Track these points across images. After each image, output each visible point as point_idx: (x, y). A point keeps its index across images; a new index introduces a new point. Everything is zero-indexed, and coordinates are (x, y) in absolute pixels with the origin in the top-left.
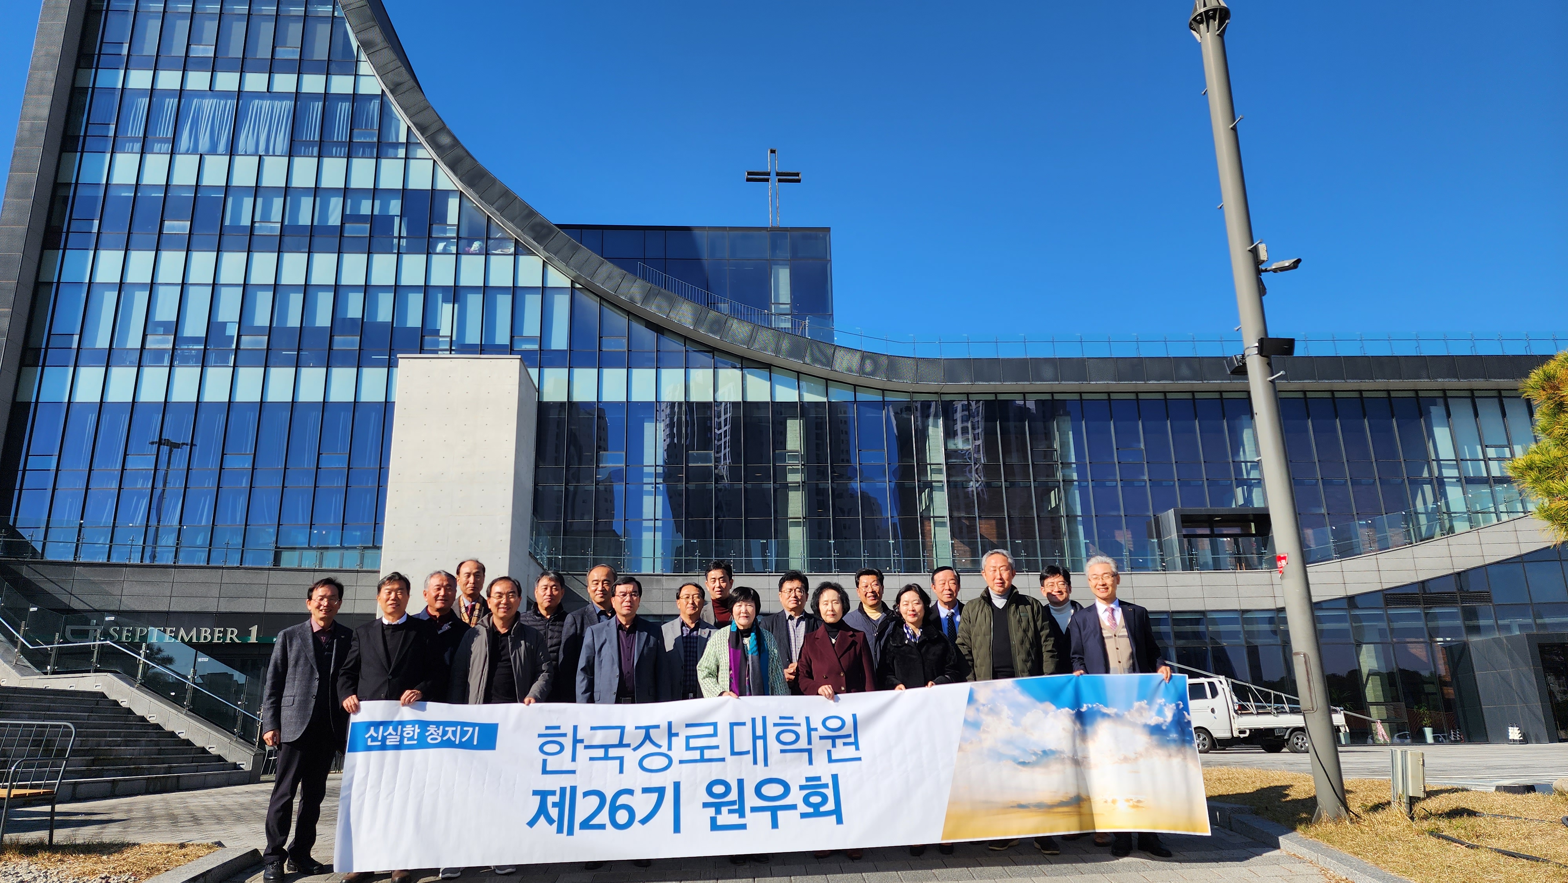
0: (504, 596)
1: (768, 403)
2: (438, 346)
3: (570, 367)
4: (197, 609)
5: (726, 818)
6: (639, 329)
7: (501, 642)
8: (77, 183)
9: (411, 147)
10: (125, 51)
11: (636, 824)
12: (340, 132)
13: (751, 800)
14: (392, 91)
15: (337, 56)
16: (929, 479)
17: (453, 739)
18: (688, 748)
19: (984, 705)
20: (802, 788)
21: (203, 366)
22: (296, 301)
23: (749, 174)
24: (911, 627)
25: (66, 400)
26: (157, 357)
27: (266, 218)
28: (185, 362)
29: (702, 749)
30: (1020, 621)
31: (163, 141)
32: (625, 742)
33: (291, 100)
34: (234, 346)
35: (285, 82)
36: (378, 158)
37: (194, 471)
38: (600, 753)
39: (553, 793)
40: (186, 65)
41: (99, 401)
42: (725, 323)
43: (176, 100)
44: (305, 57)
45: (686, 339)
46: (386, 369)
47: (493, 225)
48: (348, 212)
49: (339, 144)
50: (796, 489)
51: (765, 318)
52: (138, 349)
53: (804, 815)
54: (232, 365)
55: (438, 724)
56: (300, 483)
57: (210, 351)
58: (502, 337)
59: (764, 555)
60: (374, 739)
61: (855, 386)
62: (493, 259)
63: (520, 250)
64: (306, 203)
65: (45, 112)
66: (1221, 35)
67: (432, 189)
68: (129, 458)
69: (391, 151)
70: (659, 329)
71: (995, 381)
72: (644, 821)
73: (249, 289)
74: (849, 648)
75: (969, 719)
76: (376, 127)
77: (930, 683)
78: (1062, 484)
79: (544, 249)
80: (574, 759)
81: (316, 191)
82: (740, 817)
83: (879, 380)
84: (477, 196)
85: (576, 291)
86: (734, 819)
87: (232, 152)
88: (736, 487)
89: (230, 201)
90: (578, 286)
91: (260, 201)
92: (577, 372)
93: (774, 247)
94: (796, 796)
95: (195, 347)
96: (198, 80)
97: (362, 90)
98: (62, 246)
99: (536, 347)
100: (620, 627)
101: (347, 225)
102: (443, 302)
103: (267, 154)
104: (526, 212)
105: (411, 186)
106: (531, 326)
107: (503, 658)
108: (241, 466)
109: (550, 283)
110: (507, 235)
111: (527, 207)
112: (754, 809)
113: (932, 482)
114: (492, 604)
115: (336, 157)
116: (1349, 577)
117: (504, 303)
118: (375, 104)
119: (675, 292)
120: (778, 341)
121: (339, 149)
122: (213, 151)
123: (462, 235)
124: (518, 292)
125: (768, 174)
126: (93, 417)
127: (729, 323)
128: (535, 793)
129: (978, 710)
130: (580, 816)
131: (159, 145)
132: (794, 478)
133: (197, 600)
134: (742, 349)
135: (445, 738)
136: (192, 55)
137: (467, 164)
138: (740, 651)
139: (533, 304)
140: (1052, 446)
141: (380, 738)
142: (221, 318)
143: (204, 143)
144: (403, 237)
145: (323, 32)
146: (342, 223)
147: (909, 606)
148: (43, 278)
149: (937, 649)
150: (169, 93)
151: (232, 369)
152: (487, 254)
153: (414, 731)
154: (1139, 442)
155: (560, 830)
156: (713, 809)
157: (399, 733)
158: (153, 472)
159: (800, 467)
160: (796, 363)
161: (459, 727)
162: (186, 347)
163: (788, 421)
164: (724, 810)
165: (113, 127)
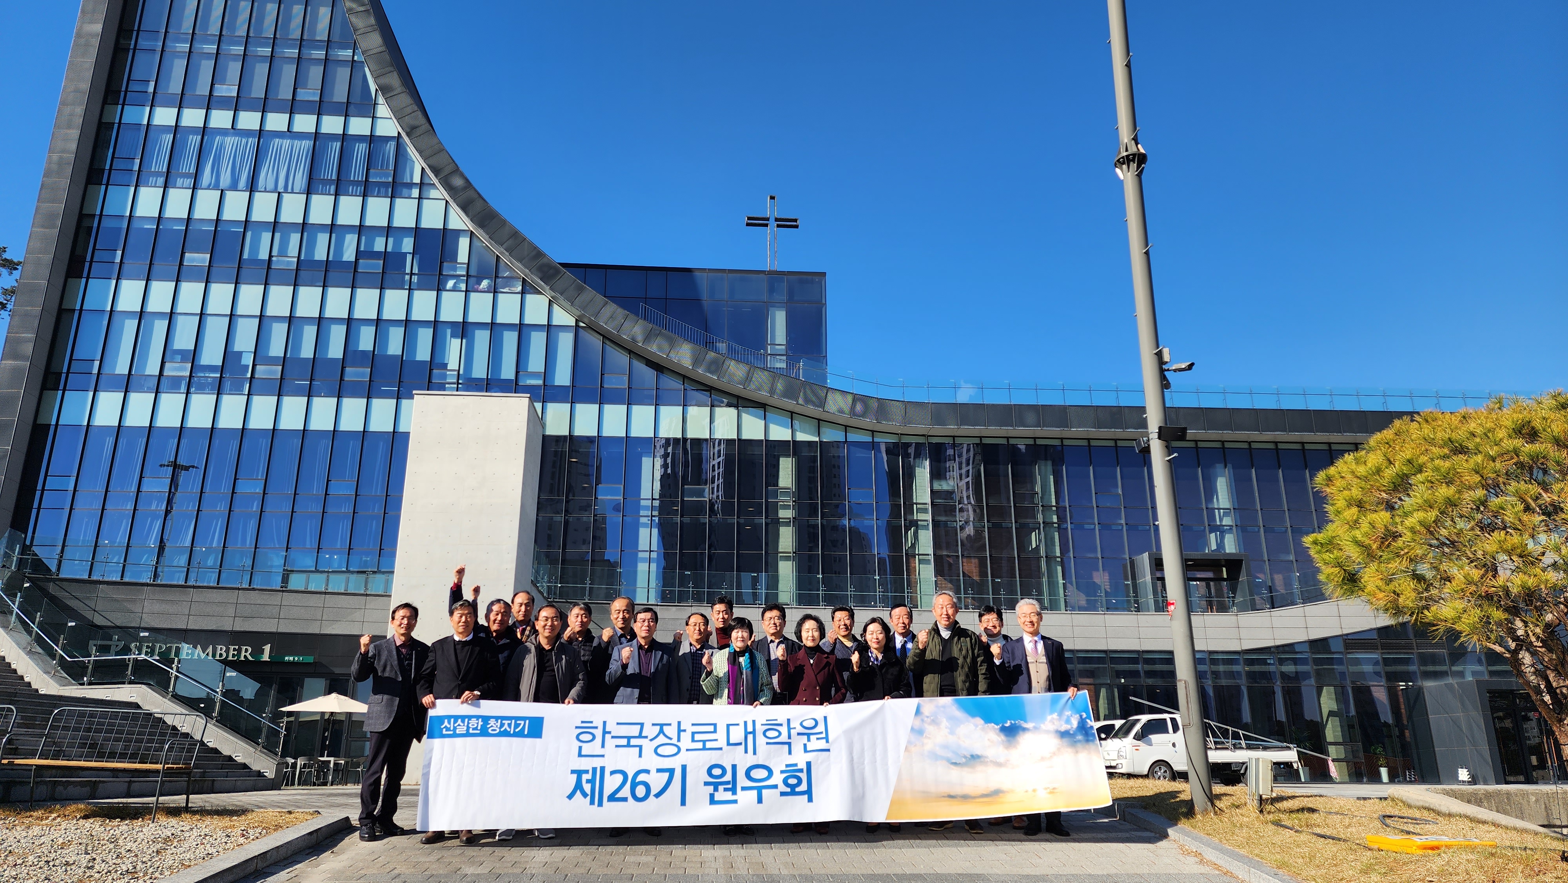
0: (550, 620)
1: (762, 441)
2: (445, 379)
3: (572, 403)
4: (214, 627)
5: (721, 795)
6: (640, 367)
7: (547, 656)
8: (101, 215)
9: (425, 188)
10: (151, 89)
11: (651, 797)
12: (357, 172)
13: (742, 781)
14: (408, 134)
15: (355, 99)
16: (915, 518)
17: (509, 730)
18: (693, 740)
19: (928, 717)
20: (782, 772)
21: (218, 394)
22: (309, 333)
23: (749, 218)
24: (875, 652)
25: (86, 423)
26: (174, 384)
27: (283, 253)
28: (201, 389)
29: (704, 742)
30: (961, 650)
31: (186, 176)
32: (643, 735)
33: (310, 140)
34: (249, 375)
35: (305, 123)
36: (392, 197)
37: (206, 494)
38: (624, 742)
39: (587, 772)
40: (210, 103)
41: (117, 425)
42: (723, 363)
43: (199, 137)
44: (325, 99)
45: (684, 378)
46: (395, 401)
47: (502, 264)
48: (362, 249)
49: (356, 183)
50: (787, 524)
51: (761, 358)
52: (156, 376)
53: (783, 794)
54: (247, 393)
55: (497, 718)
56: (311, 508)
57: (225, 379)
58: (508, 372)
59: (754, 587)
60: (448, 729)
61: (846, 426)
62: (500, 296)
63: (527, 288)
64: (322, 239)
65: (74, 146)
66: (1139, 176)
67: (444, 228)
68: (145, 480)
69: (405, 191)
70: (658, 367)
71: (980, 426)
72: (657, 795)
73: (265, 320)
74: (824, 668)
75: (915, 727)
76: (391, 167)
77: (886, 697)
78: (1042, 526)
79: (551, 289)
80: (603, 746)
81: (332, 228)
82: (733, 794)
83: (869, 422)
84: (487, 237)
85: (580, 329)
86: (728, 796)
87: (252, 188)
88: (729, 521)
89: (249, 235)
90: (582, 324)
91: (277, 236)
92: (579, 407)
93: (772, 290)
94: (777, 779)
95: (212, 375)
96: (221, 119)
97: (379, 132)
98: (85, 274)
99: (540, 382)
100: (640, 647)
101: (361, 261)
102: (451, 337)
103: (286, 191)
104: (534, 253)
105: (424, 224)
106: (536, 362)
107: (548, 669)
108: (253, 491)
109: (555, 322)
110: (515, 274)
111: (535, 248)
112: (743, 789)
113: (917, 521)
114: (539, 625)
115: (352, 195)
116: (1311, 622)
117: (510, 340)
118: (391, 146)
119: (675, 333)
120: (774, 381)
121: (355, 188)
122: (234, 187)
123: (472, 273)
124: (524, 329)
125: (768, 219)
126: (111, 441)
127: (727, 362)
128: (573, 772)
129: (923, 720)
130: (608, 790)
131: (182, 180)
132: (785, 514)
133: (214, 619)
134: (738, 389)
135: (502, 730)
136: (215, 94)
137: (478, 206)
138: (736, 667)
139: (538, 341)
140: (1033, 489)
141: (452, 729)
142: (237, 347)
143: (225, 179)
144: (415, 274)
145: (342, 75)
146: (357, 259)
147: (874, 634)
148: (65, 306)
149: (894, 670)
150: (192, 130)
151: (246, 397)
152: (495, 292)
153: (478, 723)
154: (1117, 487)
155: (592, 803)
156: (712, 787)
157: (466, 724)
158: (167, 494)
159: (791, 504)
160: (790, 404)
161: (513, 721)
162: (202, 375)
163: (781, 459)
164: (721, 788)
165: (137, 161)
